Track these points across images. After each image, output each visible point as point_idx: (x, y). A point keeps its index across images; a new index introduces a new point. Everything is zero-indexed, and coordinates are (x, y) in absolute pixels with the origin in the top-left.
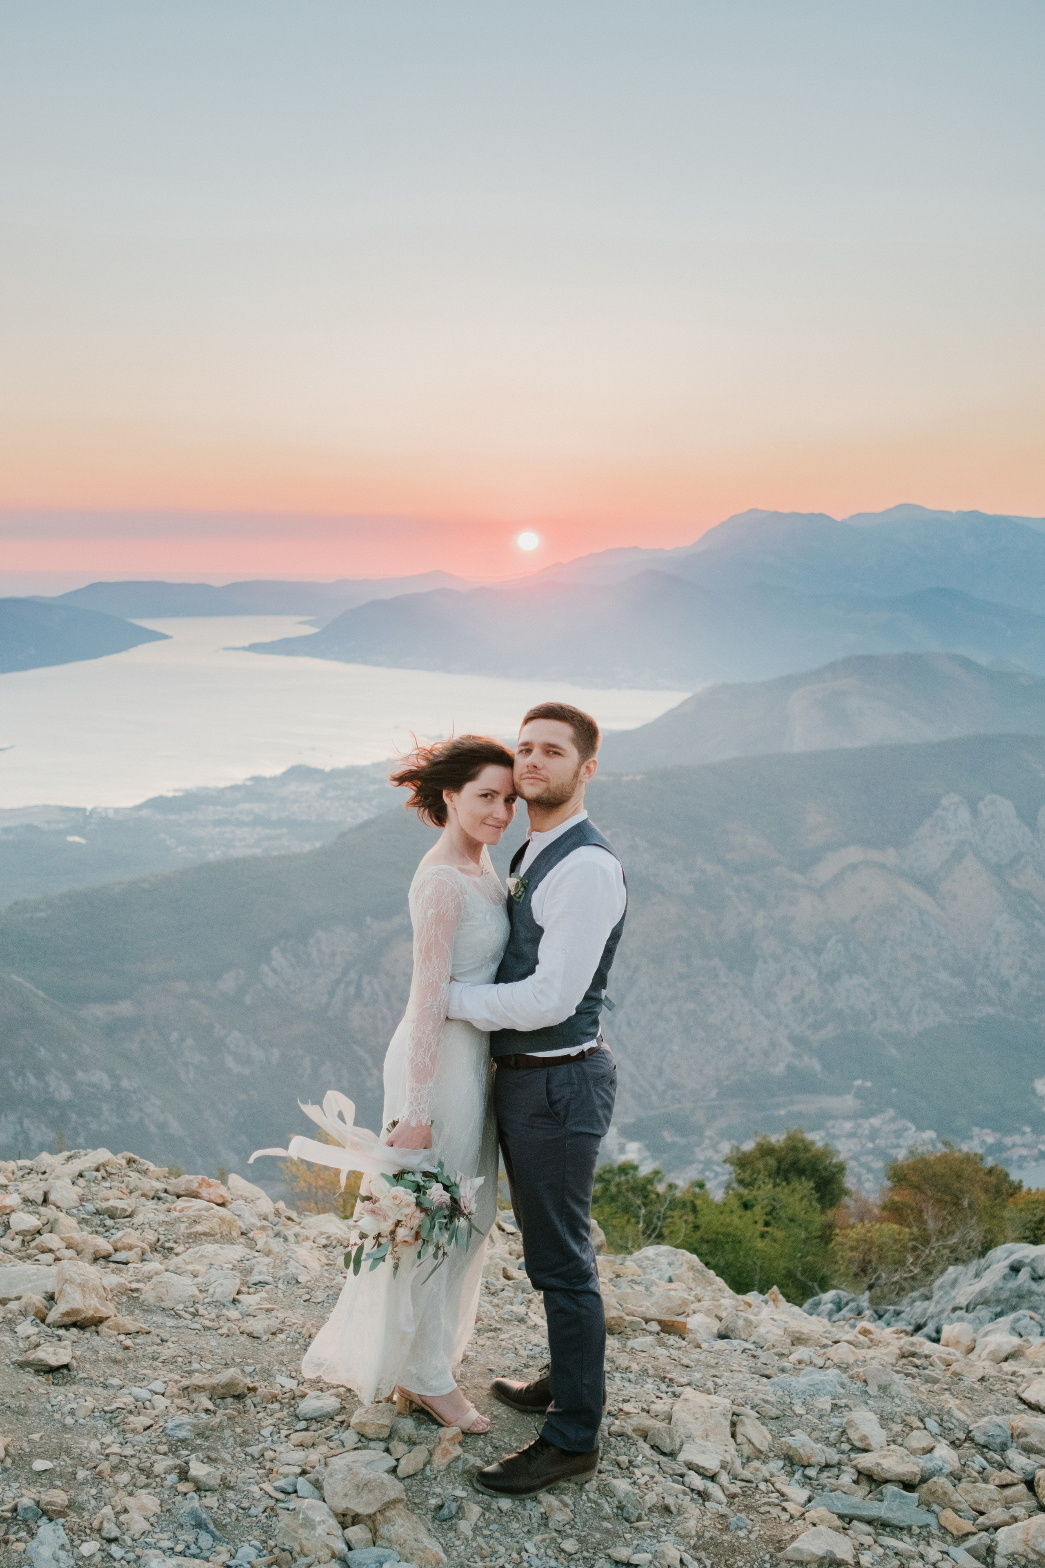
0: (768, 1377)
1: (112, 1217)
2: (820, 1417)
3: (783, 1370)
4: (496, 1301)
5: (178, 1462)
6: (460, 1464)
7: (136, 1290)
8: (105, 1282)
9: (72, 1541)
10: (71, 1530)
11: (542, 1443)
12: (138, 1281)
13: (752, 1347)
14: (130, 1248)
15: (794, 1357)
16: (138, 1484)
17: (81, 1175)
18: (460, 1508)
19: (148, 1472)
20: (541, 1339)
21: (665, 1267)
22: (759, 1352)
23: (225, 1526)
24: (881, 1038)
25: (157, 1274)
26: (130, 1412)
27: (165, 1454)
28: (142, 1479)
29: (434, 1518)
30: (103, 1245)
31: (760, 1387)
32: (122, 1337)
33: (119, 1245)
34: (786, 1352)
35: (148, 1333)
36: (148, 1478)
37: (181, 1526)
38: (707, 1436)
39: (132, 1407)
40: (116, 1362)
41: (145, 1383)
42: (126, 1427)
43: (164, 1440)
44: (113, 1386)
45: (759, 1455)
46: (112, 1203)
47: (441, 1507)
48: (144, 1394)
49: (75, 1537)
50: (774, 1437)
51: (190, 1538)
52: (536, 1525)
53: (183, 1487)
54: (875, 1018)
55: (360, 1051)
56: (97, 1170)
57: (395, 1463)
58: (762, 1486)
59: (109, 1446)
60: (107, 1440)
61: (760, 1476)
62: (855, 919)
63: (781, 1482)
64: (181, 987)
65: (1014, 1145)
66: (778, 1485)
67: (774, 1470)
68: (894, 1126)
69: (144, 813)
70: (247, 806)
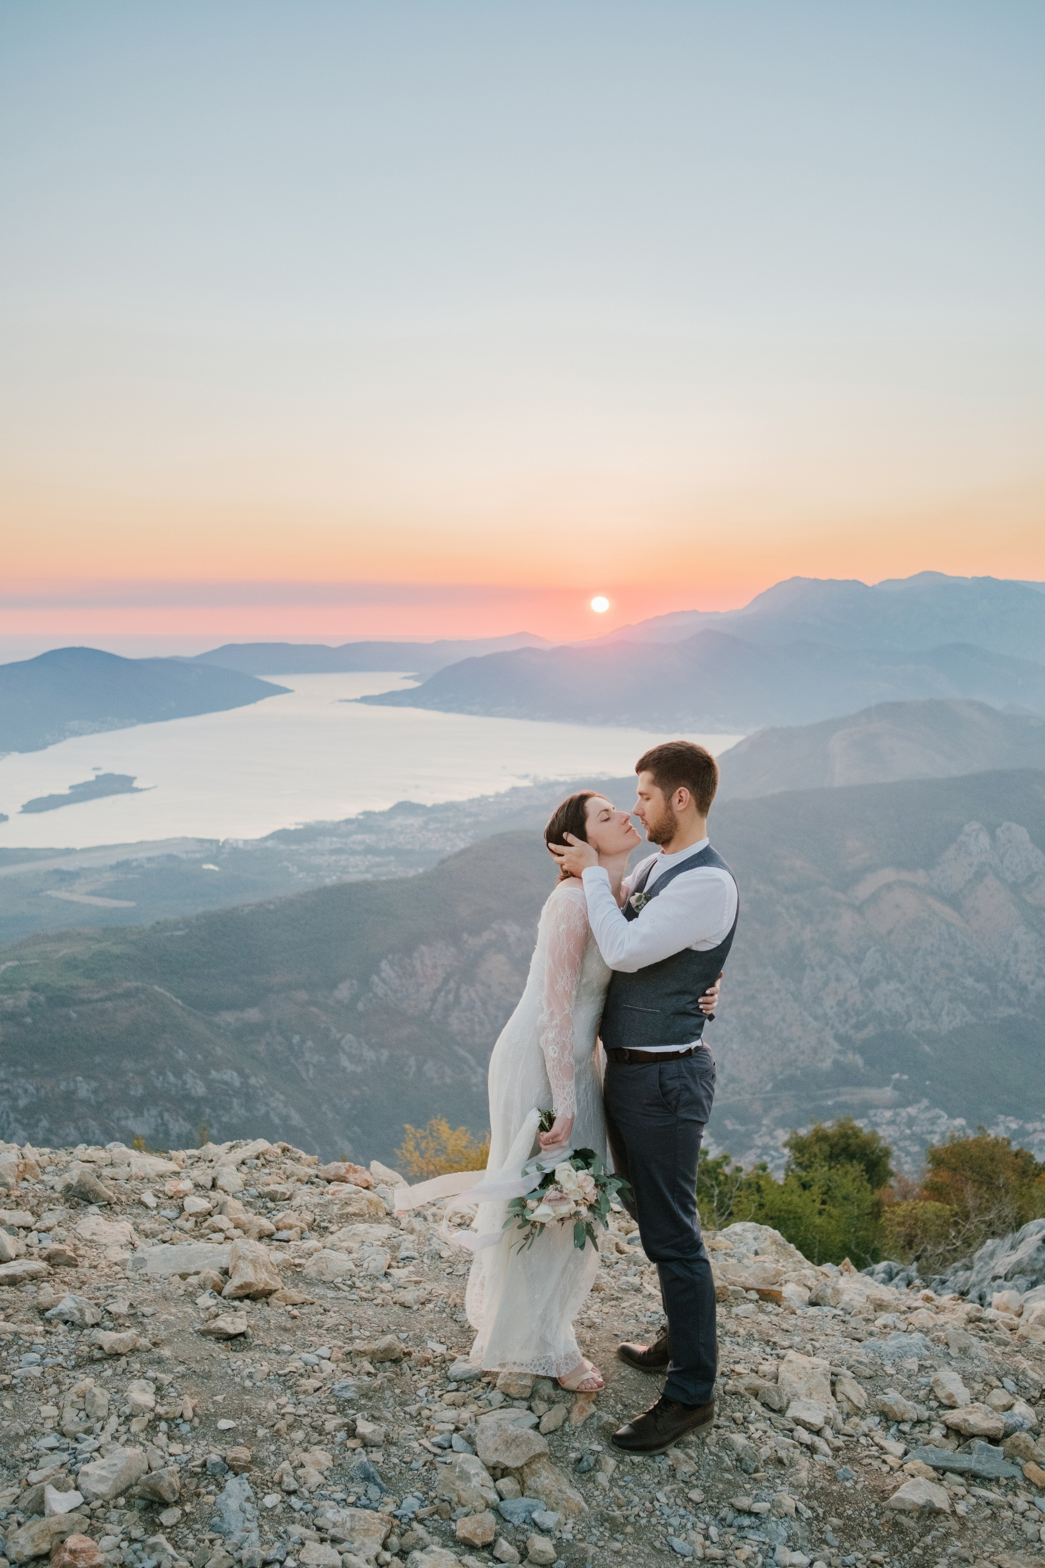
0: (860, 1340)
1: (273, 1200)
2: (909, 1377)
3: (871, 1334)
4: (612, 1273)
5: (346, 1420)
6: (595, 1420)
7: (299, 1265)
8: (272, 1259)
9: (256, 1493)
10: (255, 1483)
11: (665, 1402)
12: (300, 1257)
13: (841, 1313)
14: (290, 1227)
15: (879, 1322)
16: (312, 1441)
17: (243, 1163)
18: (597, 1461)
19: (320, 1430)
20: (657, 1306)
21: (751, 1241)
22: (848, 1318)
23: (391, 1478)
24: (915, 1036)
25: (316, 1250)
26: (301, 1375)
27: (334, 1413)
28: (315, 1437)
29: (574, 1470)
30: (267, 1225)
31: (853, 1350)
32: (290, 1308)
33: (281, 1224)
34: (871, 1317)
35: (312, 1304)
36: (320, 1435)
37: (352, 1479)
38: (811, 1394)
39: (302, 1371)
40: (286, 1330)
41: (312, 1349)
42: (298, 1389)
43: (332, 1400)
44: (284, 1352)
45: (857, 1411)
46: (273, 1187)
47: (580, 1460)
48: (312, 1358)
49: (259, 1490)
50: (869, 1395)
51: (360, 1490)
52: (665, 1477)
53: (351, 1444)
54: (910, 1020)
55: (462, 1052)
56: (258, 1158)
57: (537, 1420)
58: (863, 1440)
59: (284, 1406)
60: (283, 1400)
61: (860, 1431)
62: (890, 932)
63: (879, 1436)
64: (302, 995)
65: (1035, 1131)
66: (877, 1439)
67: (872, 1426)
68: (929, 1115)
69: (269, 844)
70: (359, 837)
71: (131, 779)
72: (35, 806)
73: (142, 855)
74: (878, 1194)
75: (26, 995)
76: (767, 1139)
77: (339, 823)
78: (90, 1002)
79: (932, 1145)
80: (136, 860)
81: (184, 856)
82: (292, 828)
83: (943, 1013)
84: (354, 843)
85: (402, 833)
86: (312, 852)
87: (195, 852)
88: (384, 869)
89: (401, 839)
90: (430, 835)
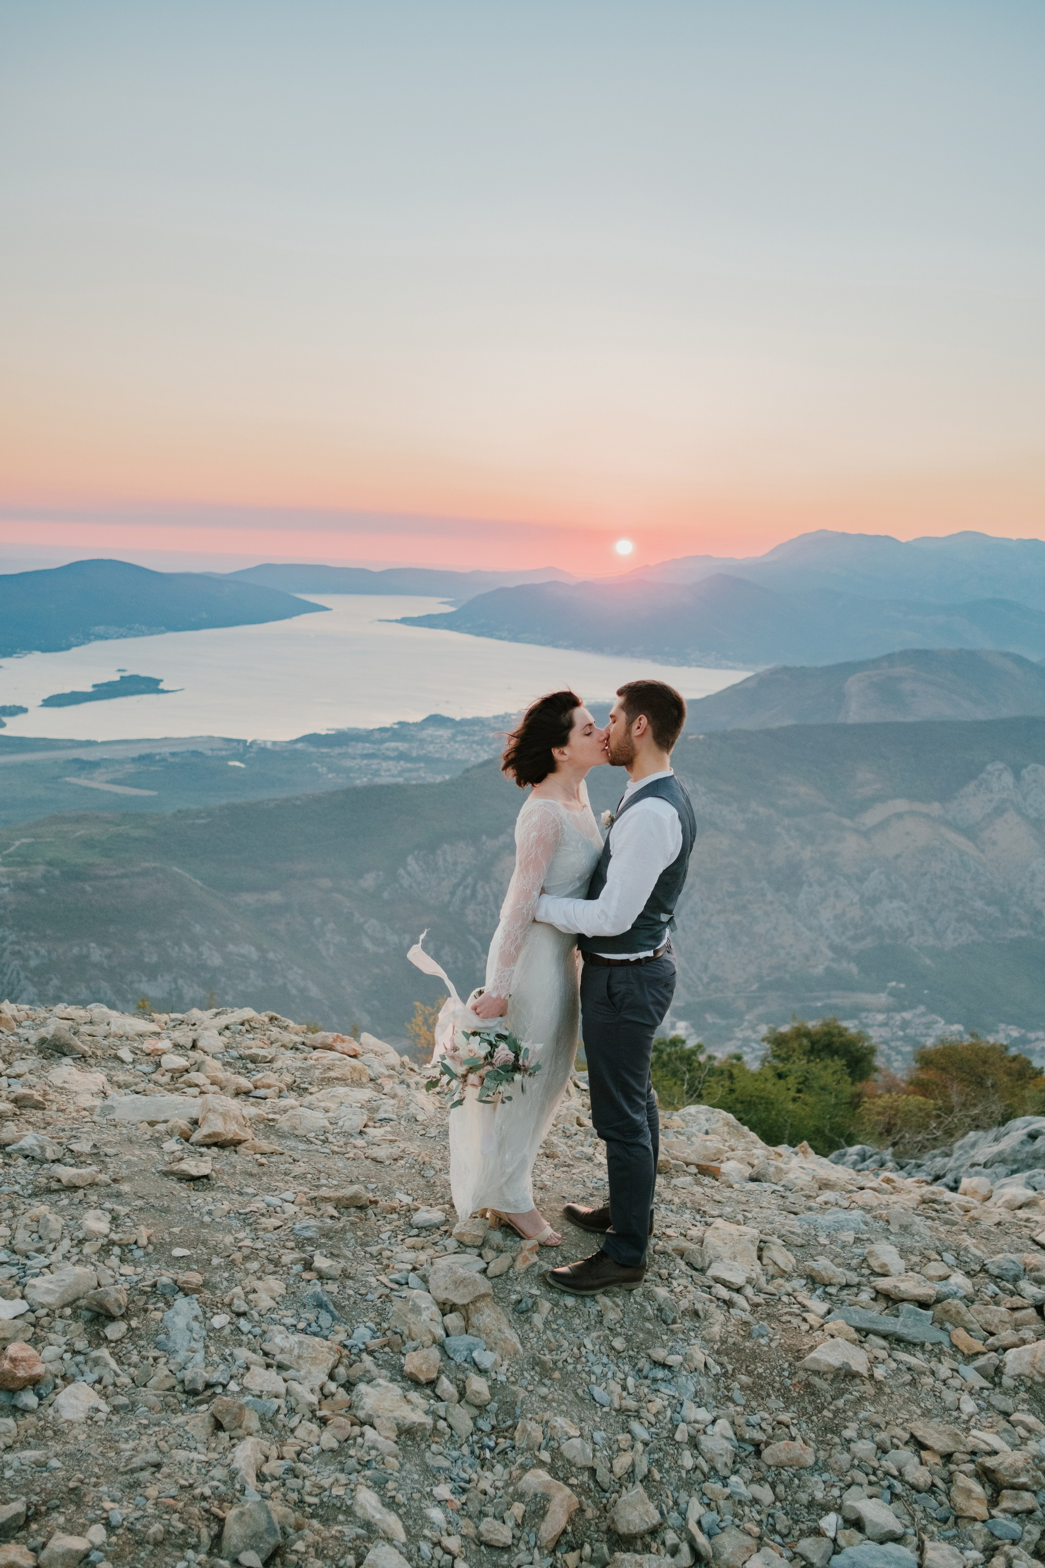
0: (796, 1214)
1: (253, 1061)
2: (844, 1248)
3: (810, 1209)
4: (570, 1143)
5: (304, 1255)
6: (536, 1269)
7: (273, 1120)
8: (245, 1113)
9: (206, 1313)
10: (206, 1304)
11: (602, 1255)
12: (275, 1113)
13: (782, 1189)
14: (269, 1087)
15: (820, 1199)
16: (267, 1271)
17: (227, 1028)
18: (534, 1303)
19: (276, 1263)
22: (788, 1194)
23: (344, 1308)
24: (917, 951)
25: (292, 1108)
26: (263, 1215)
27: (292, 1249)
28: (271, 1268)
29: (514, 1310)
30: (244, 1083)
31: (788, 1222)
32: (258, 1156)
33: (259, 1084)
34: (814, 1194)
35: (282, 1154)
36: (276, 1266)
37: (304, 1306)
38: (736, 1257)
39: (264, 1211)
40: (251, 1175)
41: (277, 1193)
42: (258, 1226)
43: (292, 1238)
44: (247, 1194)
45: (783, 1274)
46: (254, 1051)
47: (519, 1302)
48: (276, 1201)
49: (209, 1310)
50: (798, 1261)
51: (312, 1317)
52: (593, 1322)
53: (307, 1275)
54: (912, 934)
56: (242, 1024)
57: (485, 1265)
58: (785, 1299)
59: (242, 1240)
60: (241, 1235)
61: (783, 1290)
62: (898, 856)
63: (803, 1296)
64: (326, 883)
65: (1037, 1039)
66: (800, 1299)
67: (797, 1287)
68: (924, 1020)
69: (299, 746)
70: (393, 745)
71: (158, 682)
72: (55, 701)
73: (166, 750)
74: (859, 1087)
75: (41, 869)
76: (749, 1033)
77: (372, 731)
78: (106, 877)
79: (924, 1047)
80: (160, 754)
81: (210, 753)
82: (324, 733)
83: (949, 932)
84: (387, 749)
85: (432, 742)
86: (345, 755)
87: (221, 750)
88: (415, 774)
89: (431, 748)
90: (457, 746)
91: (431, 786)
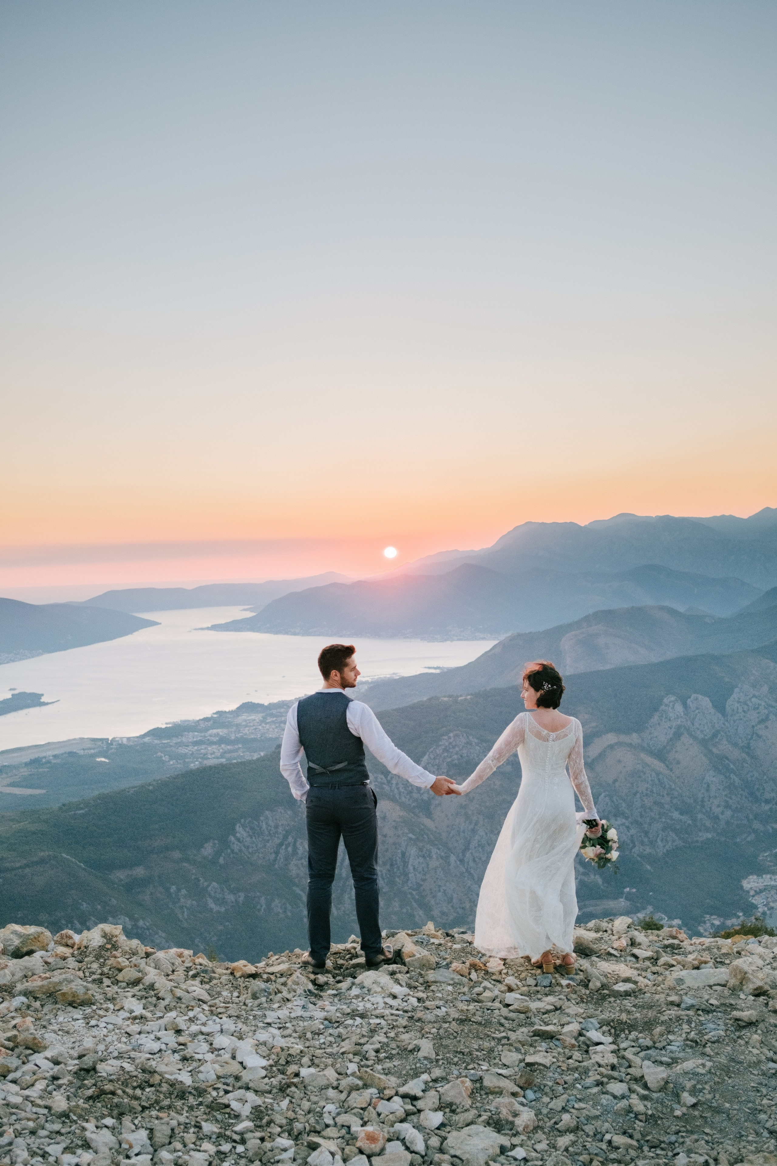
24: (639, 859)
54: (634, 846)
62: (615, 781)
64: (177, 855)
69: (147, 739)
70: (215, 731)
71: (40, 696)
73: (50, 753)
77: (198, 721)
78: (13, 869)
80: (45, 757)
81: (81, 752)
82: (164, 726)
83: (659, 840)
84: (211, 736)
85: (246, 726)
86: (179, 744)
87: (90, 749)
88: (235, 755)
89: (246, 731)
90: (268, 726)
91: (250, 762)
